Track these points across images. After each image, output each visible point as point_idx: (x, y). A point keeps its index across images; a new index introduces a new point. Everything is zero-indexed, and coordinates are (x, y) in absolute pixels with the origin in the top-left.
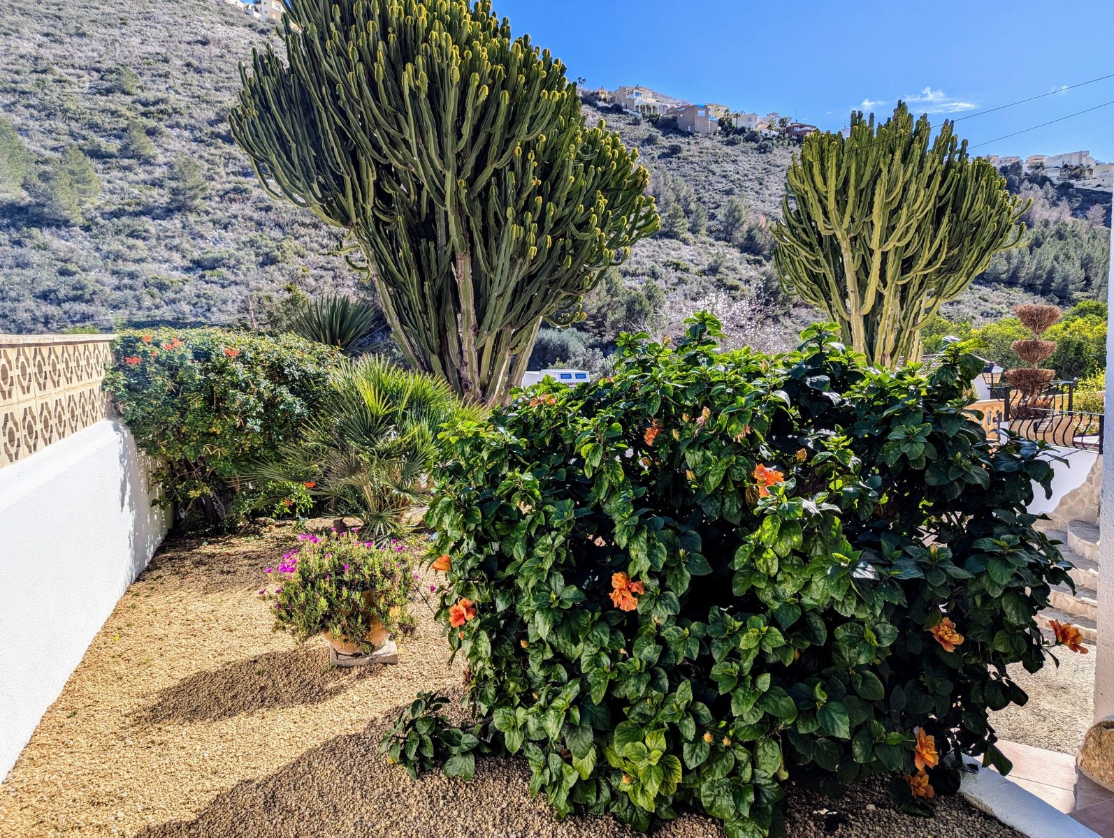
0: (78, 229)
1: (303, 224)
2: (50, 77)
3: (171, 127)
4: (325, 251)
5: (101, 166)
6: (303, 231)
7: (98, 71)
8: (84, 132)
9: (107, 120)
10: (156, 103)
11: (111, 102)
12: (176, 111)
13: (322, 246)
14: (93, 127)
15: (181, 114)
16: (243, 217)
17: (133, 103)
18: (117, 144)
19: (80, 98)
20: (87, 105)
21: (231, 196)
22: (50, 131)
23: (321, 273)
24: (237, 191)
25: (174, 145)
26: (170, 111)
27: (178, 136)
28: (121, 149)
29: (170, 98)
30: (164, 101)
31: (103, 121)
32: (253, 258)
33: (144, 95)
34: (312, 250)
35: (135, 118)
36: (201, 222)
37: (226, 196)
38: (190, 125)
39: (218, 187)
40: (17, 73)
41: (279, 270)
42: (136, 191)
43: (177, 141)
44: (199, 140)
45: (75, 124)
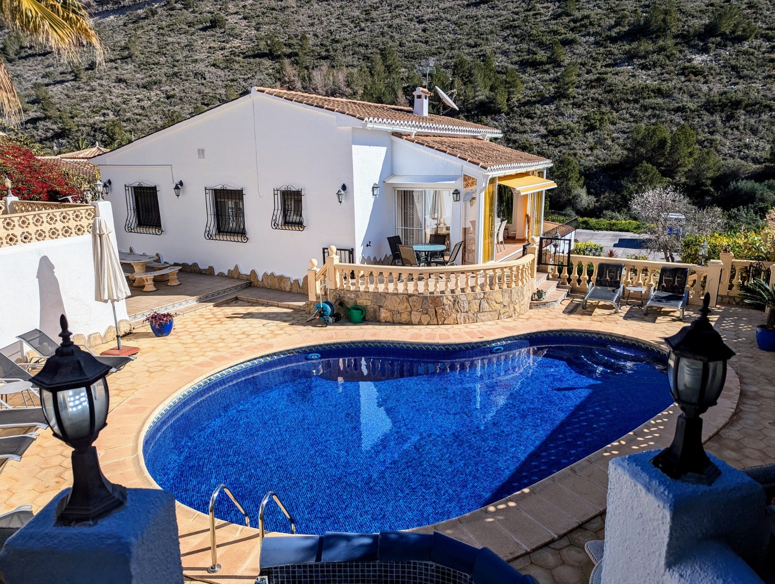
0: (503, 114)
1: (628, 101)
2: (531, 13)
3: (584, 36)
4: (632, 119)
5: (533, 72)
6: (624, 105)
8: (535, 49)
9: (549, 38)
10: (582, 20)
11: (557, 24)
12: (591, 24)
13: (632, 115)
14: (541, 45)
15: (593, 25)
16: (593, 99)
17: (569, 22)
18: (549, 54)
19: (542, 24)
20: (543, 29)
21: (593, 84)
22: (518, 51)
23: (620, 135)
24: (598, 80)
25: (580, 50)
26: (588, 24)
27: (585, 42)
28: (549, 58)
29: (593, 14)
30: (588, 17)
31: (547, 39)
32: (582, 128)
33: (578, 14)
34: (623, 119)
35: (565, 34)
36: (567, 105)
37: (590, 85)
38: (596, 32)
39: (589, 79)
40: (517, 13)
41: (594, 134)
42: (542, 87)
43: (584, 46)
44: (597, 43)
45: (532, 44)
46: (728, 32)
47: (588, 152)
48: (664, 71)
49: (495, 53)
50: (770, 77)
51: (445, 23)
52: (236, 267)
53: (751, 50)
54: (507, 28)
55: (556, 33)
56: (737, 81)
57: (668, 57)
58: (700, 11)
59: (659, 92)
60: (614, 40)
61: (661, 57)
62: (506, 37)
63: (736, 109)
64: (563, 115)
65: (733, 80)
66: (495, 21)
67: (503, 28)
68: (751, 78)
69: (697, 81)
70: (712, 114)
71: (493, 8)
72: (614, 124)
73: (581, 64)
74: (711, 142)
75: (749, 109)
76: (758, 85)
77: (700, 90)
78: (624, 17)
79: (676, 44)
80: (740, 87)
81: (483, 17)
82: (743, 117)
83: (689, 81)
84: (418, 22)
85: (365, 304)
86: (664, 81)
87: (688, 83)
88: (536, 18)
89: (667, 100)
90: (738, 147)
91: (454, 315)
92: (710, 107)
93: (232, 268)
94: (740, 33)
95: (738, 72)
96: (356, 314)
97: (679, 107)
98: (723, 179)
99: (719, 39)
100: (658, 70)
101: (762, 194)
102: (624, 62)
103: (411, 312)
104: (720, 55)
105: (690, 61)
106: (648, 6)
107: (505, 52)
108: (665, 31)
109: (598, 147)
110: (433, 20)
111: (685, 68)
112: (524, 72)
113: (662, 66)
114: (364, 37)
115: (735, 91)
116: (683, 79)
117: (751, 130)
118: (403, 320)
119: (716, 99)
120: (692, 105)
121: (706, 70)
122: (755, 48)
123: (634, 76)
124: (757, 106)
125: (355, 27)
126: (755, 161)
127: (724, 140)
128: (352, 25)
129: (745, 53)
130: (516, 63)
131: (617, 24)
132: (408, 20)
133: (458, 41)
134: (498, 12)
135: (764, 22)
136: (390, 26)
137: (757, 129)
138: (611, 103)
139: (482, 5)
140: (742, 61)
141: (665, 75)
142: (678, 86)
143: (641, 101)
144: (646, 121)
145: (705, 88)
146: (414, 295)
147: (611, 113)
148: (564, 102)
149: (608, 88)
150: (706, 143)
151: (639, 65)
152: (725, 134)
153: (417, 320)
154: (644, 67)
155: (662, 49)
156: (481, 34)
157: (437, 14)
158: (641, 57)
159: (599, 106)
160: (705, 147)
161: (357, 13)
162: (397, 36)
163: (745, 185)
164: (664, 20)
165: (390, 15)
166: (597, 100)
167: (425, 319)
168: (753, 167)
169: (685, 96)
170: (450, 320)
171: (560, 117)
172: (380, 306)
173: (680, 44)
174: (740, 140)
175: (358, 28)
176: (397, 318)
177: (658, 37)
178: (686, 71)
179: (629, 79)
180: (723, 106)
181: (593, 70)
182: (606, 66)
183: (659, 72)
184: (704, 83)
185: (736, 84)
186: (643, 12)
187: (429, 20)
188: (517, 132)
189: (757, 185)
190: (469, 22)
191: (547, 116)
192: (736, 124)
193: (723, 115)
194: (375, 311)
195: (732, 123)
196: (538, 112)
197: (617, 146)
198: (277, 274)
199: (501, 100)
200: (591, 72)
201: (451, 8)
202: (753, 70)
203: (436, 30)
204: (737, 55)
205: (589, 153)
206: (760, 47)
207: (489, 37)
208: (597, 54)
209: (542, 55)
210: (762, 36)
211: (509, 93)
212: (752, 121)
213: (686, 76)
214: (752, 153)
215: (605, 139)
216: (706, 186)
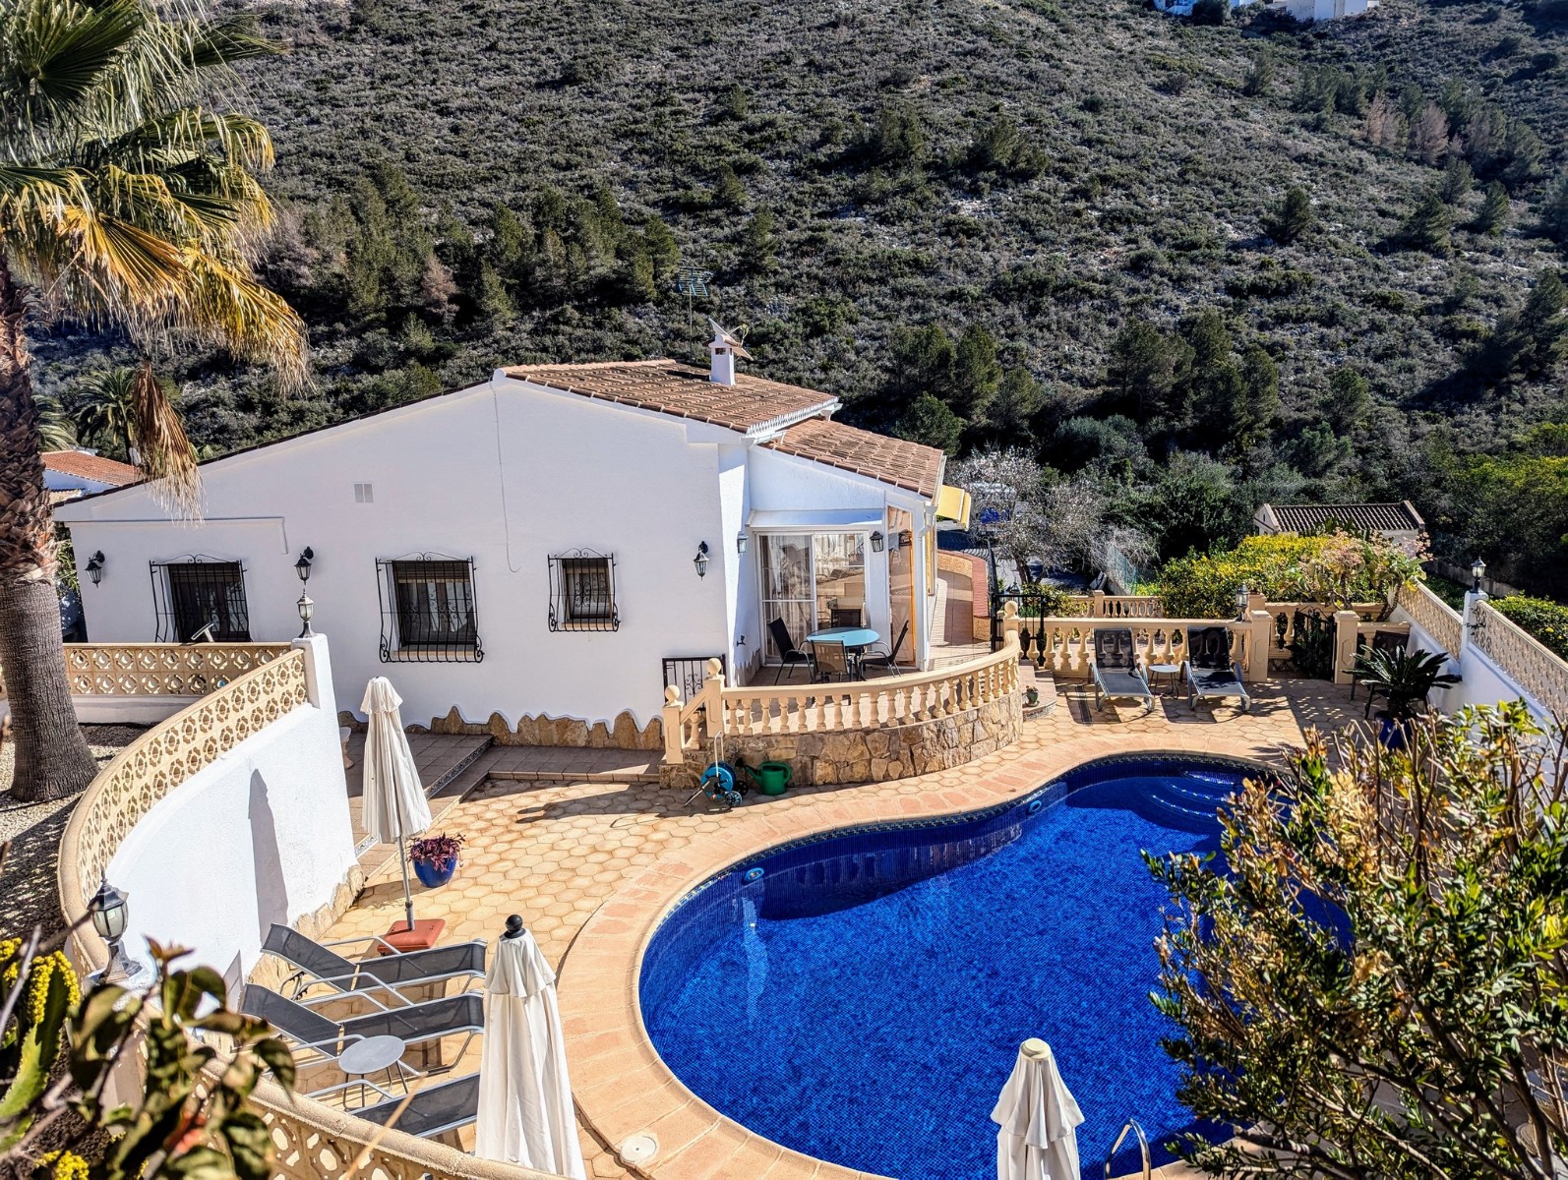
0: (651, 304)
1: (869, 281)
2: (668, 110)
3: (771, 158)
4: (881, 314)
5: (691, 222)
6: (865, 288)
7: (715, 90)
8: (685, 179)
9: (709, 159)
10: (762, 128)
11: (718, 133)
12: (780, 136)
13: (881, 308)
14: (695, 170)
15: (784, 140)
16: (808, 275)
17: (740, 131)
18: (713, 189)
19: (690, 132)
20: (695, 142)
21: (805, 248)
22: (655, 181)
23: (868, 343)
24: (811, 241)
25: (769, 184)
26: (774, 136)
27: (775, 170)
28: (714, 197)
29: (779, 118)
30: (771, 124)
31: (706, 160)
32: (800, 330)
33: (754, 118)
34: (867, 314)
35: (737, 153)
36: (765, 286)
37: (799, 249)
38: (791, 153)
39: (795, 238)
40: (640, 108)
41: (823, 342)
42: (714, 252)
43: (773, 177)
44: (795, 173)
45: (679, 169)
46: (1004, 162)
47: (820, 375)
48: (917, 227)
49: (611, 183)
50: (1078, 241)
51: (496, 117)
52: (454, 711)
53: (1045, 195)
54: (626, 135)
55: (719, 150)
56: (1034, 247)
57: (920, 203)
58: (957, 124)
59: (916, 265)
60: (825, 168)
61: (909, 204)
62: (625, 152)
63: (1041, 296)
64: (761, 305)
65: (1027, 245)
66: (600, 121)
67: (619, 136)
68: (1053, 243)
69: (973, 246)
70: (1006, 303)
71: (590, 94)
72: (852, 322)
73: (775, 210)
74: (1015, 352)
75: (1060, 294)
76: (1066, 255)
77: (980, 262)
78: (837, 128)
79: (929, 181)
80: (1040, 257)
81: (574, 110)
82: (1053, 308)
83: (960, 245)
84: (437, 112)
85: (784, 757)
86: (920, 245)
87: (959, 250)
88: (678, 121)
89: (931, 279)
90: (1056, 360)
91: (939, 756)
92: (1001, 291)
93: (444, 714)
94: (1023, 165)
95: (1032, 232)
96: (774, 779)
97: (953, 292)
98: (1048, 417)
99: (993, 174)
100: (907, 224)
101: (1108, 440)
102: (848, 210)
103: (870, 761)
104: (999, 202)
105: (955, 210)
106: (871, 110)
107: (631, 182)
108: (906, 157)
109: (836, 365)
110: (470, 110)
111: (949, 224)
112: (675, 223)
113: (914, 219)
114: (322, 138)
115: (1034, 265)
116: (950, 242)
117: (1069, 330)
118: (857, 777)
119: (1009, 278)
120: (973, 289)
121: (984, 227)
122: (1049, 192)
123: (869, 235)
124: (1071, 290)
125: (298, 115)
126: (1085, 383)
127: (1034, 350)
128: (288, 111)
129: (1037, 199)
130: (655, 204)
131: (825, 139)
132: (416, 107)
133: (532, 156)
134: (602, 104)
135: (1054, 148)
136: (378, 118)
137: (1078, 329)
138: (841, 283)
139: (567, 88)
140: (1034, 215)
141: (920, 235)
142: (945, 254)
143: (891, 281)
144: (904, 316)
145: (987, 258)
146: (874, 730)
147: (846, 303)
148: (758, 281)
149: (831, 258)
150: (1006, 355)
151: (876, 215)
152: (1032, 338)
153: (882, 774)
154: (883, 220)
155: (906, 189)
156: (576, 145)
157: (476, 99)
158: (875, 202)
159: (823, 291)
160: (1006, 361)
161: (297, 86)
162: (398, 140)
163: (1083, 425)
164: (902, 137)
165: (373, 93)
166: (816, 277)
167: (895, 768)
168: (1082, 394)
169: (959, 272)
170: (934, 764)
171: (758, 310)
172: (813, 758)
173: (935, 179)
174: (1056, 348)
175: (304, 118)
176: (845, 774)
177: (897, 166)
178: (953, 229)
179: (862, 241)
180: (1022, 289)
181: (799, 223)
182: (821, 215)
183: (909, 229)
184: (984, 250)
185: (1033, 252)
186: (864, 120)
187: (462, 110)
188: (683, 339)
189: (1098, 424)
190: (548, 118)
191: (733, 308)
192: (1046, 320)
193: (1024, 305)
194: (804, 767)
195: (1038, 318)
196: (717, 301)
197: (866, 363)
198: (554, 714)
199: (643, 276)
200: (796, 226)
201: (504, 87)
202: (1052, 228)
203: (482, 132)
204: (1026, 203)
205: (823, 376)
206: (1056, 190)
207: (593, 151)
208: (800, 193)
209: (701, 192)
210: (1055, 171)
211: (657, 263)
212: (1068, 315)
213: (953, 238)
214: (1077, 369)
215: (844, 351)
216: (1022, 430)
